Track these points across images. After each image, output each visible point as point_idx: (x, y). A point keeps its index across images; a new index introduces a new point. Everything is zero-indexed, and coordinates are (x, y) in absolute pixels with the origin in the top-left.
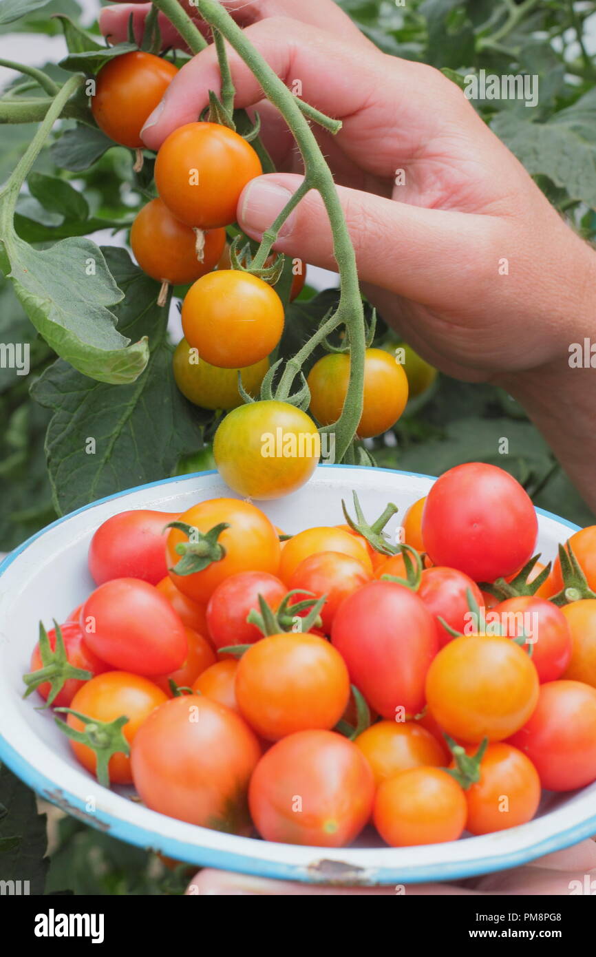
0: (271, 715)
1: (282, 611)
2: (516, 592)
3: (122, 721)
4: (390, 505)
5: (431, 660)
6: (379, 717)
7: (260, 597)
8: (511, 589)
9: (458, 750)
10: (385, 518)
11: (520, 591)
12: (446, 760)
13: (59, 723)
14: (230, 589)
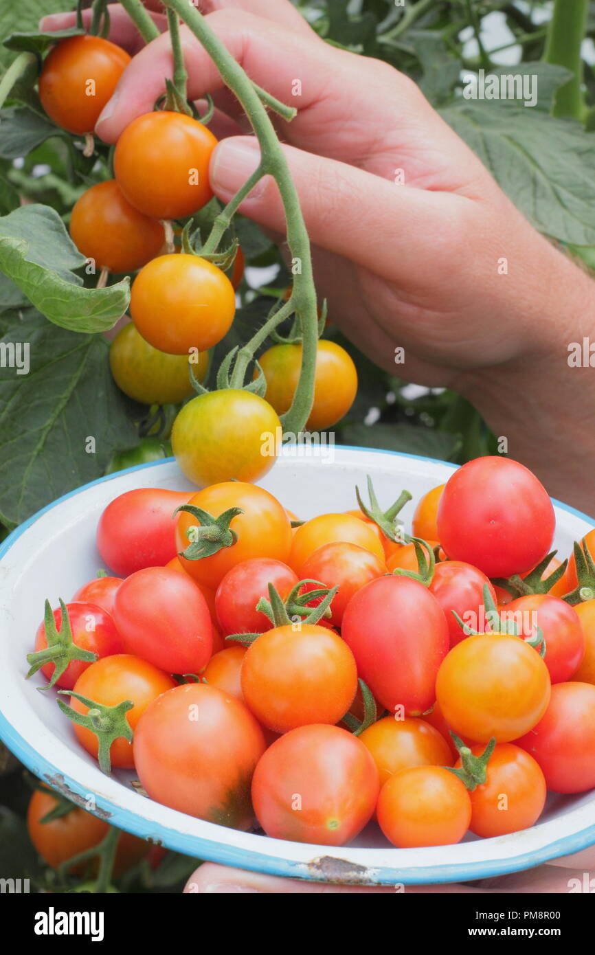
0: (277, 707)
1: (292, 600)
2: (531, 590)
3: (125, 707)
4: (404, 492)
5: (442, 657)
6: (385, 713)
7: (270, 587)
8: (525, 586)
9: (465, 751)
10: (399, 505)
11: (534, 587)
12: (451, 759)
13: (62, 706)
14: (240, 575)
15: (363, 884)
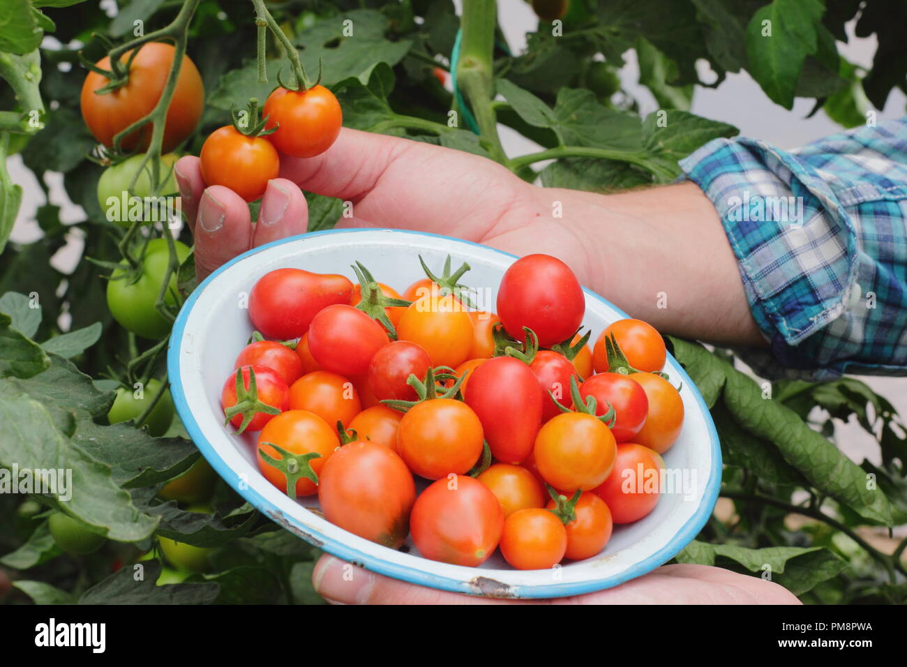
15: (508, 598)
